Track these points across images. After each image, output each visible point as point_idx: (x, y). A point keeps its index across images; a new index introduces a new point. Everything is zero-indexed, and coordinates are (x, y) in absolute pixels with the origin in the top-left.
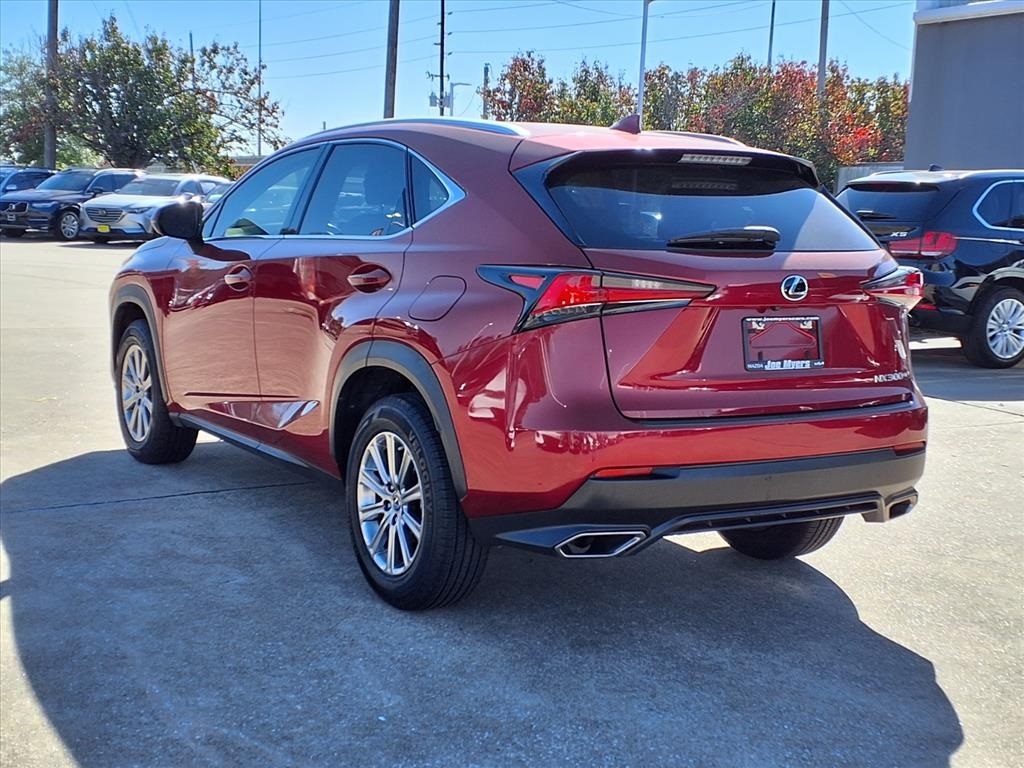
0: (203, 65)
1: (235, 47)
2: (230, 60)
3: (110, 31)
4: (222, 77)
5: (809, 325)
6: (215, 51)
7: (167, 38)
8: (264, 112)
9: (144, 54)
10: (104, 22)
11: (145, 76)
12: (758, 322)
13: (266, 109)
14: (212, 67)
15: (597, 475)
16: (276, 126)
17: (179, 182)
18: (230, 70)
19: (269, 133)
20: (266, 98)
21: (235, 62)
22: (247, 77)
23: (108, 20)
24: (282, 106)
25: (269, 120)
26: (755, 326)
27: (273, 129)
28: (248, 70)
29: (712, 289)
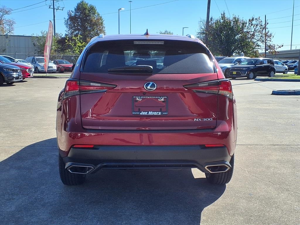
0: (249, 24)
1: (259, 18)
2: (257, 22)
3: (223, 17)
4: (255, 27)
5: (163, 100)
6: (253, 20)
7: (239, 17)
8: (267, 37)
9: (232, 23)
10: (222, 14)
11: (232, 29)
12: (139, 98)
13: (268, 36)
14: (252, 25)
15: (74, 146)
16: (271, 41)
17: (234, 59)
18: (257, 25)
19: (268, 43)
20: (268, 32)
21: (259, 23)
22: (262, 27)
23: (223, 13)
24: (273, 35)
25: (268, 39)
26: (137, 99)
27: (270, 42)
28: (262, 25)
29: (115, 86)
